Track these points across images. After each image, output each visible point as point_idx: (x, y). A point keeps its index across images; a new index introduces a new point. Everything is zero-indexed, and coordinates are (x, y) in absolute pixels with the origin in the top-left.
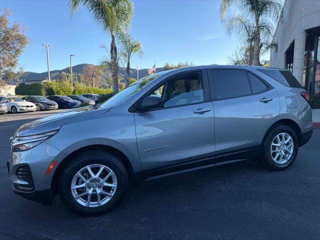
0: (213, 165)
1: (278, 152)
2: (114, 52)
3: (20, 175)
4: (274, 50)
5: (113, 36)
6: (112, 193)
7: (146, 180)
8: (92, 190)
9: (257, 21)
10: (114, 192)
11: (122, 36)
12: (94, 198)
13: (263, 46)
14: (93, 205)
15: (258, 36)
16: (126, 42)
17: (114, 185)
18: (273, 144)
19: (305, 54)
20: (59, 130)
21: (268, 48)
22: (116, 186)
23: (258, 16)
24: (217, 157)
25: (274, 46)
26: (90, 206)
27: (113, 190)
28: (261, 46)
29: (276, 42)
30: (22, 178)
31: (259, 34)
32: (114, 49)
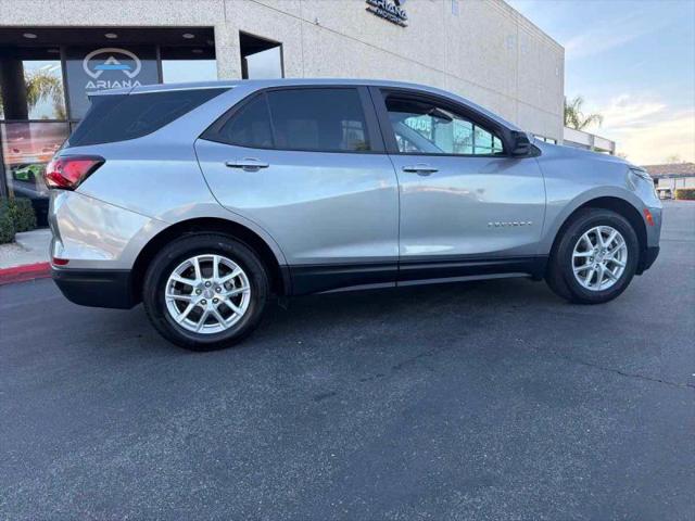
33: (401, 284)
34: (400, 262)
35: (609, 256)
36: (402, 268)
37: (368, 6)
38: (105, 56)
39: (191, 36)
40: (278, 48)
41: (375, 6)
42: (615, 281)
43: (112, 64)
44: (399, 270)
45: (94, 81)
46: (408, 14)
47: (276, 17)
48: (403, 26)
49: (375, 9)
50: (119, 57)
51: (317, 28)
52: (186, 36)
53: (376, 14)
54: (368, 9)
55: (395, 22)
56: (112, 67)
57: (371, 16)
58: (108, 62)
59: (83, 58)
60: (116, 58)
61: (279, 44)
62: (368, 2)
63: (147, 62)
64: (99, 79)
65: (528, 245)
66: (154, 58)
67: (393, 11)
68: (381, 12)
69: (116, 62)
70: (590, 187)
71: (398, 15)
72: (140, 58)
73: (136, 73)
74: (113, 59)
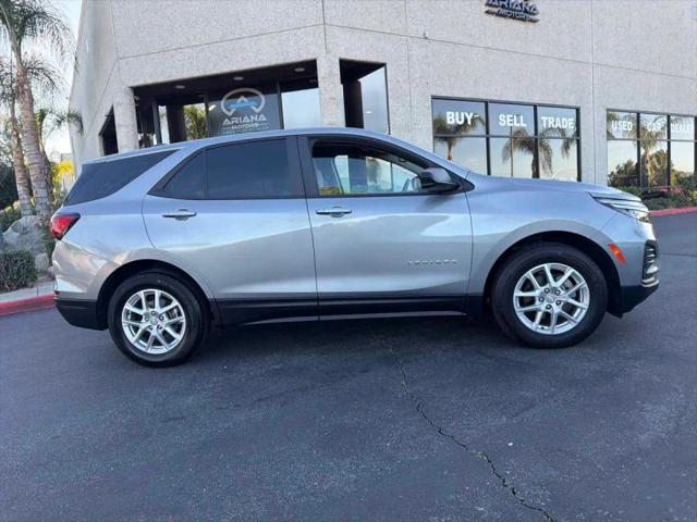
4: (75, 128)
9: (17, 49)
13: (48, 116)
15: (26, 87)
19: (140, 138)
21: (59, 122)
23: (18, 37)
25: (75, 118)
28: (43, 115)
29: (76, 109)
31: (28, 82)
33: (323, 318)
34: (318, 298)
35: (565, 297)
36: (321, 303)
37: (487, 8)
38: (237, 96)
39: (302, 70)
40: (383, 69)
41: (497, 7)
42: (574, 325)
43: (243, 101)
44: (318, 306)
45: (229, 118)
46: (539, 8)
47: (379, 39)
48: (534, 21)
49: (496, 10)
50: (247, 95)
51: (426, 42)
52: (297, 70)
53: (498, 15)
54: (487, 12)
55: (523, 20)
56: (242, 105)
57: (493, 18)
58: (239, 100)
59: (220, 99)
60: (246, 96)
61: (383, 65)
62: (487, 4)
63: (269, 96)
64: (233, 116)
65: (454, 283)
66: (276, 92)
67: (519, 8)
68: (504, 11)
69: (245, 99)
70: (536, 220)
71: (526, 11)
72: (264, 93)
73: (261, 107)
74: (242, 98)
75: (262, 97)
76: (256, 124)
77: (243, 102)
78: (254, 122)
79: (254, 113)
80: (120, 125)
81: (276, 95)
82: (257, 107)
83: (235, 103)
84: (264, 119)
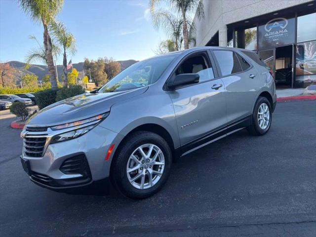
0: (225, 136)
1: (262, 120)
2: (48, 43)
3: (66, 168)
5: (45, 26)
6: (160, 171)
7: (183, 155)
8: (144, 170)
10: (162, 170)
11: (54, 25)
12: (147, 178)
14: (147, 186)
16: (59, 32)
17: (162, 163)
18: (259, 113)
20: (109, 112)
22: (164, 163)
24: (228, 127)
26: (144, 188)
27: (161, 168)
30: (69, 171)
32: (47, 40)
38: (273, 22)
60: (278, 22)
73: (285, 26)
74: (276, 23)
75: (287, 21)
76: (282, 34)
77: (276, 25)
78: (281, 33)
79: (281, 29)
80: (221, 41)
81: (294, 19)
82: (283, 26)
83: (272, 26)
84: (287, 31)
